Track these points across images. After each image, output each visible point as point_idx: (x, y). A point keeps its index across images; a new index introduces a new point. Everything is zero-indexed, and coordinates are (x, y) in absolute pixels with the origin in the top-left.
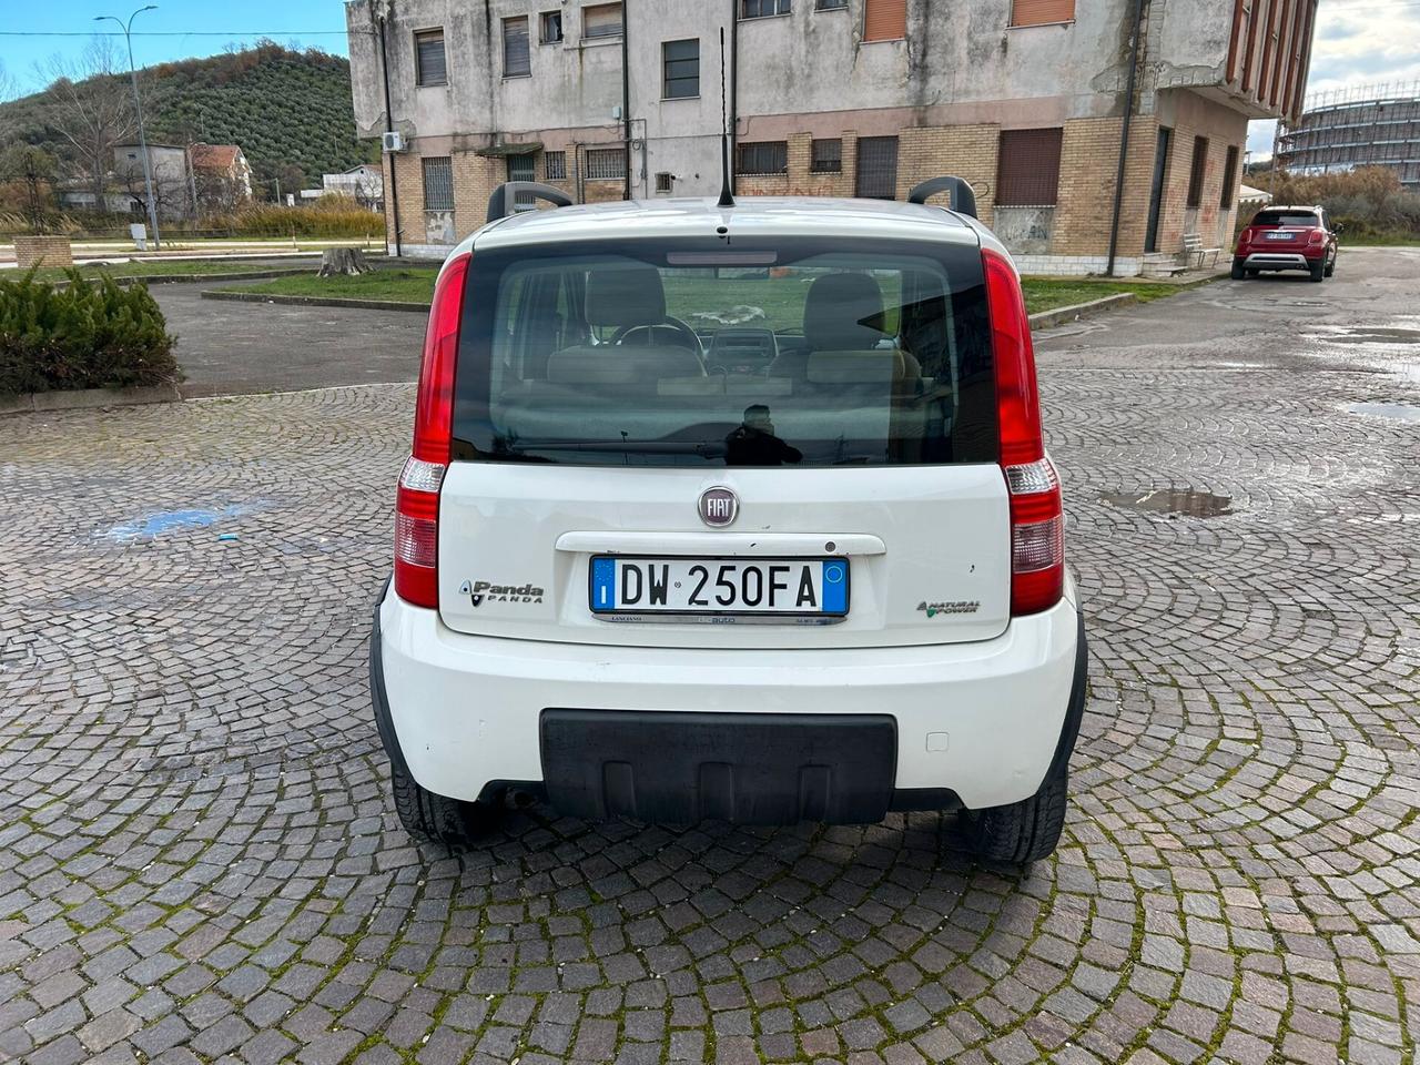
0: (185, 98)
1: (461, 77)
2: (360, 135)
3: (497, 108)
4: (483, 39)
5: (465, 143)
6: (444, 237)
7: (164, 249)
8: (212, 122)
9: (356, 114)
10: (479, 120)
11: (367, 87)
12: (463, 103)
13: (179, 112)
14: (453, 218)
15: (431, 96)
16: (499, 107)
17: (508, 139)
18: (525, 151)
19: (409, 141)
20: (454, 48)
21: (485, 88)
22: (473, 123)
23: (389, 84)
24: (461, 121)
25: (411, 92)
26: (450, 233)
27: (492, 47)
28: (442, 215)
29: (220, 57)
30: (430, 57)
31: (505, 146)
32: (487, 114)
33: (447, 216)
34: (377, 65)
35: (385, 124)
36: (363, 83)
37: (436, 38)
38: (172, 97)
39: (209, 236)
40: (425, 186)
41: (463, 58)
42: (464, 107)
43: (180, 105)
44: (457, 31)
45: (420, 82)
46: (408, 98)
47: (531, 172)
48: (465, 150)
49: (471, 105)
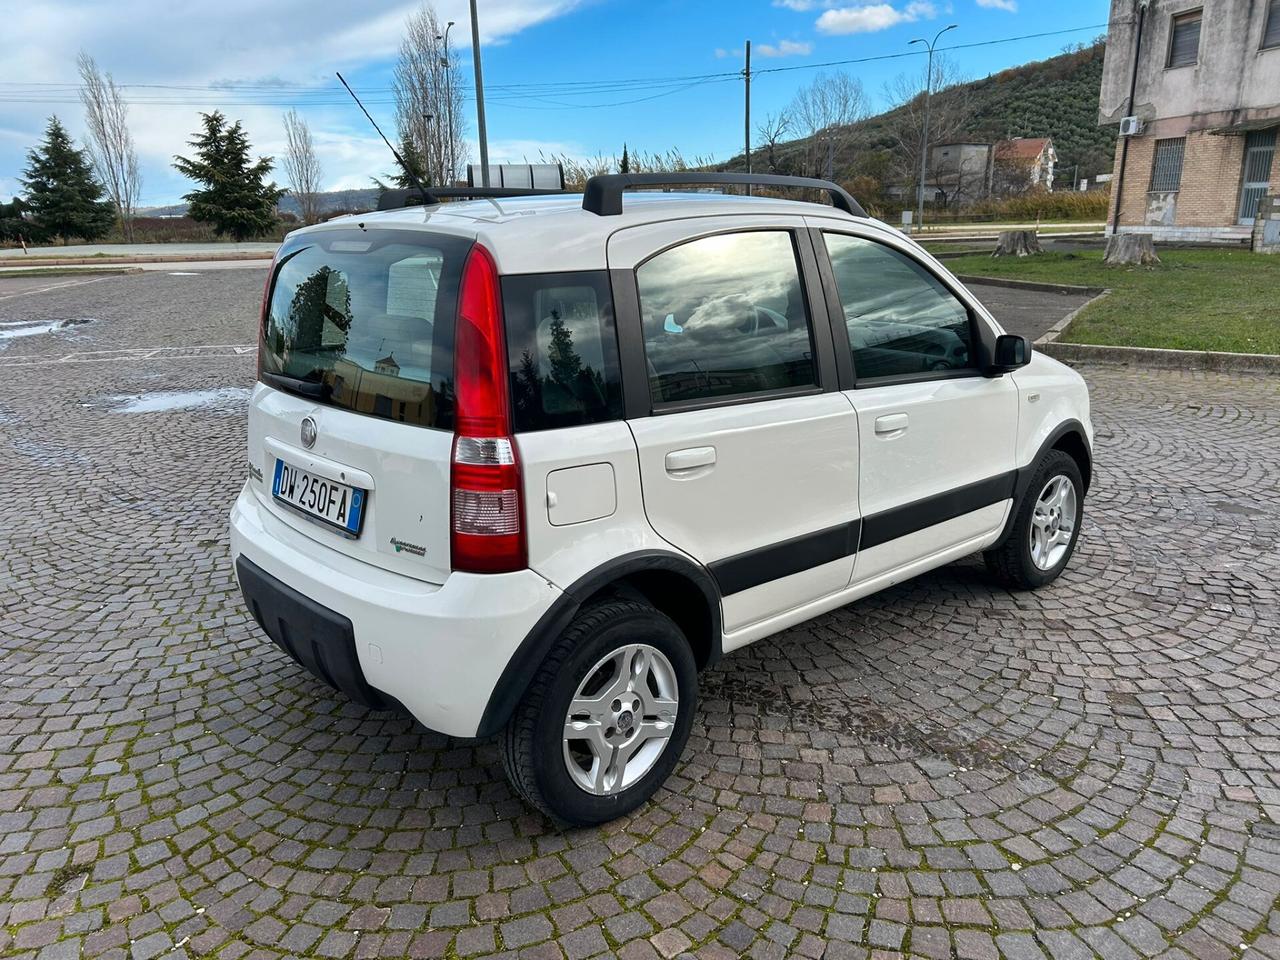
0: (1017, 99)
1: (1214, 56)
2: (1101, 121)
3: (1246, 83)
4: (1244, 12)
5: (1204, 122)
6: (1163, 218)
7: (924, 232)
8: (1035, 118)
9: (1101, 102)
10: (1223, 96)
11: (1117, 75)
12: (1210, 82)
13: (1010, 111)
14: (1175, 199)
15: (1180, 77)
16: (1248, 81)
17: (1252, 115)
18: (1266, 126)
19: (1147, 124)
20: (1211, 26)
21: (1236, 62)
22: (1217, 101)
23: (1139, 69)
24: (1204, 100)
25: (1158, 75)
26: (1169, 215)
27: (1253, 20)
28: (1166, 197)
29: (1056, 59)
30: (1185, 38)
31: (1246, 122)
32: (1233, 91)
33: (1170, 198)
34: (1130, 52)
35: (1126, 110)
36: (1113, 71)
37: (1195, 19)
38: (1006, 99)
39: (978, 220)
40: (1154, 168)
41: (1219, 35)
42: (1210, 85)
43: (1012, 106)
44: (1217, 8)
45: (1170, 64)
46: (1154, 80)
47: (1271, 148)
48: (1202, 130)
49: (1217, 84)
